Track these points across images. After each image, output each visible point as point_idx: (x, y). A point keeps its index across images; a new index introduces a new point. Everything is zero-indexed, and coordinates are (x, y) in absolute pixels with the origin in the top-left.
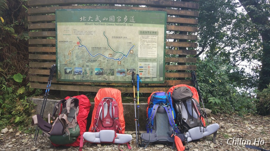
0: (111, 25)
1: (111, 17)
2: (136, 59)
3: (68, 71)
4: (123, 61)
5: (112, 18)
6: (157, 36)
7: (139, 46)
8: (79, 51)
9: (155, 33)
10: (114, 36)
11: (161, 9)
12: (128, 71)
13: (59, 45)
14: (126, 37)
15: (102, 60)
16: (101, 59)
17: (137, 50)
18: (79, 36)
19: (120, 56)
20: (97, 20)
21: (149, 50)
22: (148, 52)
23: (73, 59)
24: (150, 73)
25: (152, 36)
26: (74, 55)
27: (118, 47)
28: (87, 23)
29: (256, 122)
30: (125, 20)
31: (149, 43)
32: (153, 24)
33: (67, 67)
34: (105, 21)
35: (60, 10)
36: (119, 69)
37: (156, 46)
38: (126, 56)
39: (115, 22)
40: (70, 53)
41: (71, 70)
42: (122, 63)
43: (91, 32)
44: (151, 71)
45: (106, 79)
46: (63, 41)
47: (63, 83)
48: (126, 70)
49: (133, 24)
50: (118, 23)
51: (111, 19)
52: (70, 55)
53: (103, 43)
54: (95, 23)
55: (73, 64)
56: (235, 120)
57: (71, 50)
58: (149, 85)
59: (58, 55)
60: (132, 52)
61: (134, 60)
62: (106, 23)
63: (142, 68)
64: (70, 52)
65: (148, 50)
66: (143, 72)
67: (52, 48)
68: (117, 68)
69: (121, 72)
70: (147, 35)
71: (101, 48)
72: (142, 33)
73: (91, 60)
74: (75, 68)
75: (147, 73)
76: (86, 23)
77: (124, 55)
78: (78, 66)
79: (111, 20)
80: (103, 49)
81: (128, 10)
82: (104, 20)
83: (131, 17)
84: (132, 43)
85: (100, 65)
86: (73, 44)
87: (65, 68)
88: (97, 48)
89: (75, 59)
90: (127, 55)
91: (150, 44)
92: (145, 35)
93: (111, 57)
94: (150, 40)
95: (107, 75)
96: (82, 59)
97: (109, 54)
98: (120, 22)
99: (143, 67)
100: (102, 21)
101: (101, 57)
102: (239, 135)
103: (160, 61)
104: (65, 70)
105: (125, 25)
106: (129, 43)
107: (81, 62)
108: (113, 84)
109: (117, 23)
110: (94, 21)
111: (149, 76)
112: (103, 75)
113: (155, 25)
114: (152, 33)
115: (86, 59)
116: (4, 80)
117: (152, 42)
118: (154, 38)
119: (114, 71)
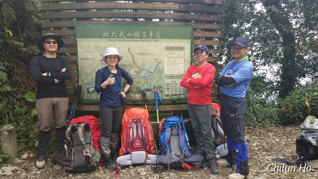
0: (136, 41)
1: (135, 33)
2: (163, 76)
3: (91, 90)
4: (149, 78)
6: (183, 51)
7: (166, 62)
9: (181, 49)
11: (187, 23)
12: (154, 88)
13: (80, 62)
14: (152, 54)
17: (164, 67)
18: (102, 53)
19: (146, 74)
20: (121, 36)
22: (175, 69)
24: (177, 90)
25: (178, 51)
27: (143, 65)
29: (279, 133)
30: (151, 36)
31: (175, 59)
32: (179, 39)
33: (89, 86)
34: (130, 37)
35: (80, 24)
36: (146, 87)
37: (183, 62)
38: (152, 73)
39: (140, 38)
42: (149, 81)
44: (178, 88)
45: (133, 98)
46: (84, 59)
48: (152, 87)
49: (159, 39)
50: (144, 39)
51: (136, 35)
53: (128, 60)
54: (119, 39)
56: (259, 132)
57: (93, 68)
58: (176, 102)
59: (79, 73)
60: (158, 69)
61: (160, 77)
62: (130, 39)
63: (169, 85)
64: (93, 70)
65: (175, 66)
66: (170, 89)
67: (72, 66)
68: (143, 86)
69: (148, 90)
70: (173, 51)
71: (126, 65)
72: (168, 48)
75: (174, 90)
76: (109, 39)
77: (151, 72)
80: (129, 66)
81: (153, 25)
83: (157, 33)
84: (158, 60)
87: (87, 87)
88: (122, 65)
90: (153, 72)
91: (177, 59)
92: (172, 51)
93: (136, 74)
94: (176, 56)
95: (134, 93)
97: (135, 72)
98: (146, 38)
99: (170, 84)
100: (127, 37)
102: (264, 149)
104: (88, 89)
105: (150, 41)
106: (155, 59)
108: (139, 103)
109: (143, 39)
110: (118, 37)
111: (176, 93)
112: (129, 93)
113: (181, 40)
114: (178, 48)
116: (15, 101)
117: (178, 57)
118: (181, 53)
119: (140, 88)
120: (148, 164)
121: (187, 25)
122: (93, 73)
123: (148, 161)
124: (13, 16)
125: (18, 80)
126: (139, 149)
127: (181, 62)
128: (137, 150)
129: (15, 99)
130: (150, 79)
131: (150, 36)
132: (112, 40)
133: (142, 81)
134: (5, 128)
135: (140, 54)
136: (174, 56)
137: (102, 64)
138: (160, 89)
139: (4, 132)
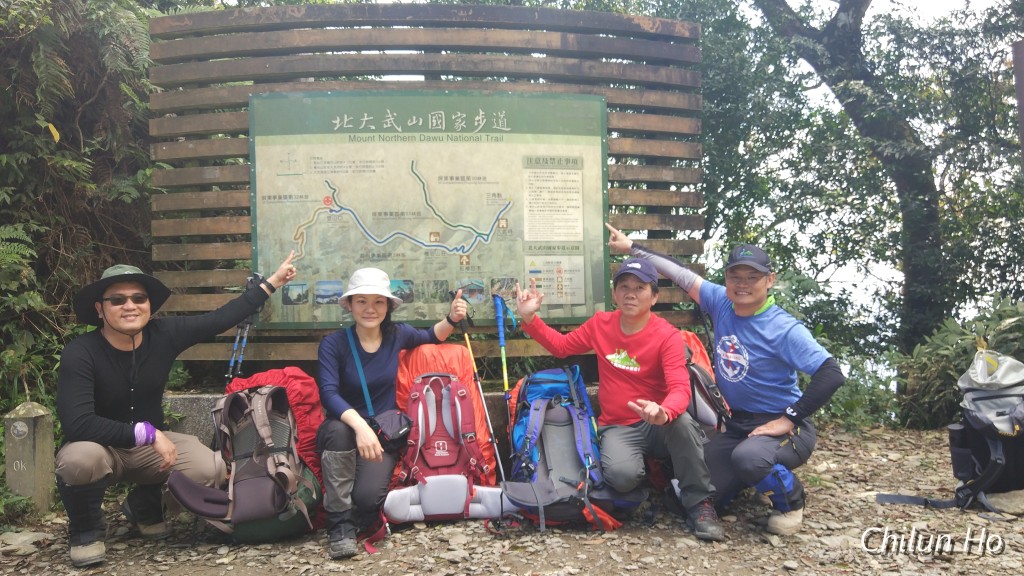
0: (435, 139)
1: (432, 116)
2: (519, 246)
3: (294, 294)
4: (477, 253)
5: (436, 118)
6: (580, 172)
7: (526, 203)
8: (330, 225)
9: (574, 163)
10: (443, 175)
11: (588, 88)
12: (493, 284)
13: (262, 209)
14: (485, 178)
15: (409, 254)
16: (404, 249)
17: (521, 218)
18: (330, 177)
19: (465, 239)
20: (389, 125)
21: (559, 217)
22: (556, 224)
23: (310, 255)
24: (564, 291)
25: (564, 171)
26: (316, 241)
27: (458, 211)
28: (357, 135)
30: (479, 125)
31: (555, 196)
32: (564, 133)
34: (415, 128)
35: (265, 95)
36: (466, 281)
37: (579, 203)
38: (485, 237)
39: (446, 131)
40: (302, 234)
41: (305, 290)
42: (475, 261)
43: (369, 164)
44: (568, 283)
45: (424, 316)
46: (275, 197)
47: (278, 334)
48: (486, 282)
49: (504, 135)
50: (458, 134)
51: (434, 121)
53: (410, 198)
54: (382, 134)
55: (310, 271)
57: (302, 223)
59: (259, 243)
60: (503, 223)
61: (510, 249)
62: (417, 135)
63: (539, 276)
64: (302, 230)
65: (555, 217)
67: (237, 221)
68: (457, 278)
69: (471, 291)
70: (548, 171)
71: (403, 214)
72: (533, 162)
73: (373, 255)
74: (319, 283)
75: (555, 291)
76: (352, 135)
77: (480, 235)
78: (329, 276)
79: (432, 123)
80: (411, 217)
81: (486, 92)
82: (410, 124)
83: (498, 114)
84: (503, 196)
85: (401, 270)
86: (309, 204)
88: (391, 214)
89: (317, 254)
90: (488, 235)
91: (560, 196)
92: (544, 171)
93: (436, 241)
94: (557, 184)
95: (426, 301)
96: (342, 253)
97: (431, 234)
98: (463, 130)
99: (540, 272)
100: (406, 129)
101: (405, 242)
102: (853, 476)
103: (592, 252)
104: (285, 291)
105: (478, 139)
106: (494, 195)
107: (338, 261)
109: (454, 134)
110: (380, 129)
111: (562, 301)
112: (412, 301)
113: (571, 137)
114: (564, 163)
115: (354, 251)
116: (56, 342)
117: (564, 190)
118: (573, 177)
119: (447, 285)
120: (475, 519)
121: (590, 93)
122: (300, 241)
123: (476, 509)
124: (66, 82)
125: (68, 281)
126: (445, 470)
127: (574, 203)
128: (440, 470)
129: (55, 338)
130: (479, 257)
131: (476, 124)
132: (361, 140)
133: (454, 263)
134: (21, 413)
135: (446, 178)
136: (551, 185)
137: (331, 211)
138: (511, 287)
139: (16, 424)
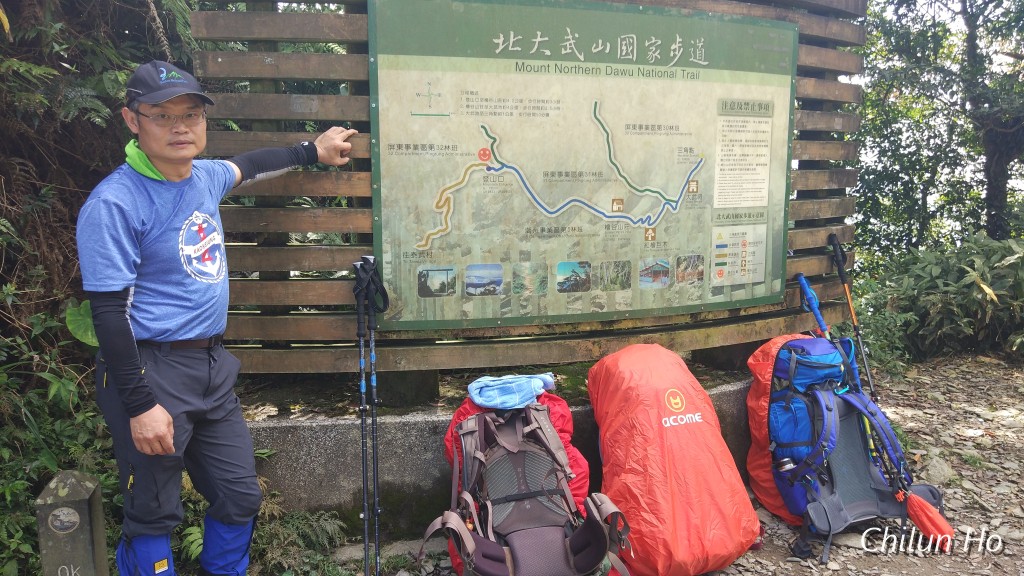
0: (624, 73)
1: (622, 40)
2: (707, 216)
3: (435, 282)
4: (664, 225)
5: (627, 45)
6: (769, 120)
7: (718, 160)
8: (487, 188)
9: (764, 109)
10: (631, 122)
12: (679, 263)
13: (389, 163)
14: (677, 128)
15: (587, 227)
16: (581, 221)
17: (711, 179)
18: (488, 121)
19: (652, 208)
20: (569, 51)
21: (747, 177)
22: (744, 186)
23: (459, 229)
24: (747, 268)
25: (757, 119)
26: (467, 211)
27: (645, 170)
28: (528, 62)
30: (675, 56)
32: (760, 71)
33: (428, 266)
34: (600, 57)
36: (650, 261)
37: (767, 160)
38: (674, 204)
39: (636, 62)
40: (448, 199)
41: (451, 276)
42: (661, 236)
43: (541, 105)
44: (751, 258)
45: (602, 307)
46: (408, 147)
47: (411, 336)
49: (701, 70)
50: (650, 68)
51: (624, 48)
52: (445, 209)
53: (590, 154)
54: (559, 63)
55: (458, 251)
57: (448, 185)
58: (743, 313)
59: (384, 212)
60: (693, 186)
61: (698, 218)
62: (602, 66)
63: (725, 251)
64: (447, 194)
65: (744, 177)
66: (725, 264)
67: (349, 179)
68: (641, 257)
69: (656, 273)
70: (742, 118)
71: (581, 174)
72: (730, 108)
73: (543, 230)
74: (469, 267)
75: (738, 268)
76: (520, 62)
77: (668, 202)
78: (484, 258)
79: (622, 51)
80: (592, 178)
81: (685, 11)
82: (594, 51)
83: (695, 43)
84: (695, 152)
85: (577, 248)
86: (458, 159)
87: (420, 269)
88: (567, 174)
89: (469, 228)
90: (677, 202)
91: (750, 151)
92: (738, 118)
93: (619, 210)
94: (750, 136)
95: (605, 289)
96: (502, 227)
97: (613, 201)
98: (657, 62)
99: (726, 246)
100: (590, 57)
101: (583, 213)
103: (774, 219)
104: (423, 277)
105: (672, 76)
106: (686, 150)
107: (496, 238)
108: (624, 325)
109: (647, 67)
110: (556, 56)
111: (744, 280)
112: (588, 289)
113: (765, 75)
114: (757, 108)
115: (518, 224)
117: (756, 143)
118: (764, 127)
119: (630, 267)
121: (784, 19)
127: (762, 160)
130: (666, 230)
131: (672, 54)
132: (532, 69)
133: (638, 239)
134: (63, 493)
135: (634, 127)
136: (743, 136)
137: (489, 169)
138: (697, 266)
